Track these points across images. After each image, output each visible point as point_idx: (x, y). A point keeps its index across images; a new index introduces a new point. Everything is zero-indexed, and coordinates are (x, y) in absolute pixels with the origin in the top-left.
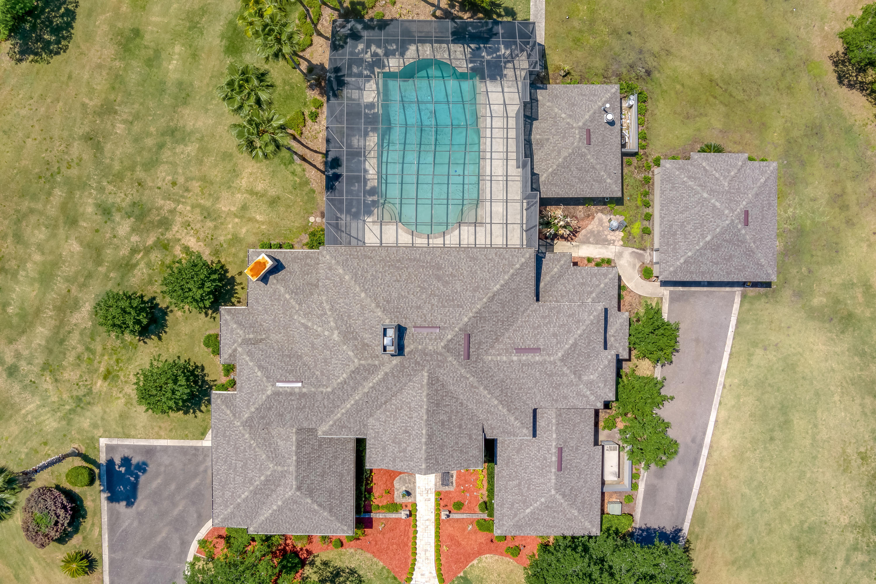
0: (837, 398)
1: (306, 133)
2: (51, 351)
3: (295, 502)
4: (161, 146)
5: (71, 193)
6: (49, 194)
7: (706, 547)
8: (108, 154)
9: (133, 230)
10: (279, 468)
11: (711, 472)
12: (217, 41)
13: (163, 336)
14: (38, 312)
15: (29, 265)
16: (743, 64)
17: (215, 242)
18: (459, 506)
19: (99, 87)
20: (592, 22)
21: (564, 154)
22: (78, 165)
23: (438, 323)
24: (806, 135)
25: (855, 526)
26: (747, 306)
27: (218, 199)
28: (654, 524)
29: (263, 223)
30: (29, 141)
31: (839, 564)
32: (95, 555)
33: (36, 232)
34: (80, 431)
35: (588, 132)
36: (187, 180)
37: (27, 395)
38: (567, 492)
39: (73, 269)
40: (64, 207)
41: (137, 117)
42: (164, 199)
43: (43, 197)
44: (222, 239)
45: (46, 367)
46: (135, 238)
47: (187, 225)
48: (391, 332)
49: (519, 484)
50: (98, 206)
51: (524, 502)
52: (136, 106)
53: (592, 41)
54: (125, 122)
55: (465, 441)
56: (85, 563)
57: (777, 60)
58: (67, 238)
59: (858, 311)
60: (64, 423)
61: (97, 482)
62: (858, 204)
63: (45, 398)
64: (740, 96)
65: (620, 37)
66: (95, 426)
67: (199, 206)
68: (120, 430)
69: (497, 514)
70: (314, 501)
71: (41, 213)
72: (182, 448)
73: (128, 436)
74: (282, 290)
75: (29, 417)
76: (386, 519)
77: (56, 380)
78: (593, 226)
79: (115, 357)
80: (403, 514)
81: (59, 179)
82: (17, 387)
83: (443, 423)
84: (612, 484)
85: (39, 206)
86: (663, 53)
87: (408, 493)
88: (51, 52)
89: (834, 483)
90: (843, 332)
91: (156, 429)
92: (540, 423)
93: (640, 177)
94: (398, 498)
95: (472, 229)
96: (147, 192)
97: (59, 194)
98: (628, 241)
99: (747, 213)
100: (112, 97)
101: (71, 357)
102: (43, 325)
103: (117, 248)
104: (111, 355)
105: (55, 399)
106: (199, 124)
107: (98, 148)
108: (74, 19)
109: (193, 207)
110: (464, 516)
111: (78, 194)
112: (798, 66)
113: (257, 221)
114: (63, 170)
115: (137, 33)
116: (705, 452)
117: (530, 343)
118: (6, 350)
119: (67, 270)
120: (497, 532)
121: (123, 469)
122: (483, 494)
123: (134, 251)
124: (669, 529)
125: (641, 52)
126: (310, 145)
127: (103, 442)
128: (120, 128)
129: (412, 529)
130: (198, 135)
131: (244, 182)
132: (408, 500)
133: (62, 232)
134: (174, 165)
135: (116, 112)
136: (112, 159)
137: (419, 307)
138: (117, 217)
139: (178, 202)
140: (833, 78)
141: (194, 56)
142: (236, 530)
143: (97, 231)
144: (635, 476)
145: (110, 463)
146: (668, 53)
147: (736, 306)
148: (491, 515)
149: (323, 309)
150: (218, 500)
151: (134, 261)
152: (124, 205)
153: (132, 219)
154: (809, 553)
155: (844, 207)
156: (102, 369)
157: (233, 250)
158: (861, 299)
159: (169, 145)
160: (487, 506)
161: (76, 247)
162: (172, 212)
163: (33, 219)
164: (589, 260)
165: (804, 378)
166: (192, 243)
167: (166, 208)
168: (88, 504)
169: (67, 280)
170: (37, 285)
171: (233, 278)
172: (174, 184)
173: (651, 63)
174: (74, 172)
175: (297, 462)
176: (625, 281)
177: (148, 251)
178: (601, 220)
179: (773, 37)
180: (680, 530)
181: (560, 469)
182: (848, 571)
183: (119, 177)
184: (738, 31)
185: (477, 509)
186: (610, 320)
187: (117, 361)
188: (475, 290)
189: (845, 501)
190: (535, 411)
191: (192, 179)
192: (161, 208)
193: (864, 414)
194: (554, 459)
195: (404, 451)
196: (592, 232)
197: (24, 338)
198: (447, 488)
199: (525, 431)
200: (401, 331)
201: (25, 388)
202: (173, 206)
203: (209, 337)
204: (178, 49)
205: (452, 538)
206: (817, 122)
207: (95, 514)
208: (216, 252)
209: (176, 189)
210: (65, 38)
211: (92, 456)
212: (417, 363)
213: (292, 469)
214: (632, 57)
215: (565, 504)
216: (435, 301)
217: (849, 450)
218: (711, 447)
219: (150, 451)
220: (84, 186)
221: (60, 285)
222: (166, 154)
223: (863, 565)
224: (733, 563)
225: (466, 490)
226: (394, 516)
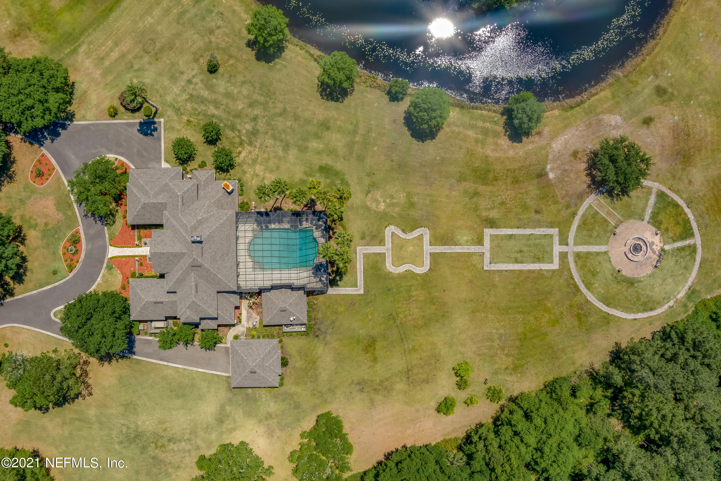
0: (189, 418)
1: (288, 200)
2: (198, 97)
3: (139, 202)
4: (282, 141)
5: (262, 104)
6: (262, 95)
7: (127, 366)
8: (278, 119)
9: (248, 131)
10: (152, 196)
11: (158, 366)
12: (324, 162)
13: (206, 144)
14: (214, 92)
15: (232, 88)
16: (323, 375)
17: (243, 164)
18: (141, 265)
19: (306, 114)
20: (336, 313)
21: (277, 302)
22: (274, 107)
23: (204, 255)
24: (295, 402)
25: (137, 427)
26: (225, 378)
27: (261, 165)
28: (137, 344)
29: (251, 183)
30: (284, 85)
31: (122, 421)
32: (116, 117)
33: (246, 90)
34: (166, 111)
35: (285, 311)
36: (268, 152)
37: (180, 88)
38: (146, 306)
39: (231, 106)
40: (256, 101)
41: (293, 130)
42: (260, 143)
43: (260, 93)
44: (245, 167)
45: (192, 96)
46: (244, 131)
47: (250, 152)
48: (198, 239)
49: (149, 288)
50: (257, 116)
51: (142, 290)
52: (298, 130)
53: (329, 313)
54: (291, 125)
55: (163, 266)
56: (113, 114)
57: (326, 389)
58: (244, 103)
59: (224, 426)
60: (169, 104)
61: (147, 118)
62: (268, 424)
63: (179, 95)
64: (309, 374)
65: (331, 324)
66: (168, 117)
67: (258, 157)
68: (167, 127)
69: (138, 279)
70: (140, 209)
71: (254, 92)
72: (161, 153)
73: (165, 130)
74: (220, 195)
75: (171, 89)
76: (135, 235)
77: (186, 100)
78: (254, 315)
79: (196, 124)
80: (137, 242)
81: (268, 99)
82: (183, 84)
83: (169, 258)
84: (151, 325)
85: (257, 91)
86: (325, 342)
87: (146, 244)
88: (322, 92)
89: (154, 418)
90: (216, 419)
91: (168, 142)
92: (172, 295)
93: (275, 333)
94: (144, 240)
95: (251, 267)
96: (263, 136)
97: (262, 99)
98: (249, 329)
99: (255, 372)
100: (302, 120)
101: (196, 106)
102: (208, 94)
103: (240, 124)
104: (197, 123)
105: (179, 100)
106: (291, 156)
107: (281, 115)
108: (335, 101)
109: (257, 155)
110: (137, 267)
111: (262, 107)
112: (324, 398)
113: (252, 181)
114: (272, 100)
115: (328, 128)
116: (165, 363)
117: (199, 289)
118: (198, 79)
119: (231, 103)
120: (130, 280)
121: (152, 128)
122: (146, 274)
123: (239, 131)
124: (135, 349)
125: (325, 333)
126: (283, 201)
127: (162, 120)
128: (289, 123)
129: (131, 246)
130: (286, 156)
131: (267, 175)
132: (143, 245)
133: (246, 101)
134: (274, 147)
135: (295, 121)
136: (276, 121)
137: (210, 248)
138: (252, 124)
139: (259, 148)
140: (320, 412)
141: (319, 153)
142: (128, 177)
143: (247, 116)
144: (154, 334)
145: (155, 123)
146: (326, 344)
147: (224, 374)
148: (138, 277)
149: (210, 212)
150: (139, 171)
151: (235, 131)
152: (258, 126)
153: (252, 130)
154: (126, 409)
155: (266, 419)
156: (191, 119)
157: (240, 172)
158: (230, 427)
159: (282, 144)
160: (141, 276)
161: (240, 107)
162: (255, 146)
163: (251, 89)
164: (241, 314)
165: (196, 404)
166: (243, 155)
167: (257, 144)
168: (137, 114)
169: (227, 104)
170: (224, 91)
171: (229, 172)
172: (266, 147)
173: (321, 337)
174: (271, 105)
175: (154, 203)
176: (233, 329)
177: (239, 137)
178: (256, 318)
179: (335, 388)
180: (135, 355)
181: (155, 303)
182: (119, 425)
183: (269, 124)
184: (336, 373)
185: (140, 272)
186: (214, 321)
187: (195, 125)
188: (218, 269)
189: (147, 423)
190: (175, 292)
191: (269, 155)
192: (257, 142)
193: (183, 429)
194: (158, 300)
195: (158, 244)
196: (252, 315)
197: (203, 86)
198: (148, 259)
199: (168, 288)
200: (201, 242)
201: (183, 87)
202: (258, 147)
203: (205, 163)
204: (321, 146)
205: (128, 262)
206: (301, 407)
207: (133, 117)
208: (239, 165)
209: (264, 148)
210: (327, 98)
211: (157, 115)
212: (189, 248)
213: (152, 201)
214: (323, 329)
215: (141, 305)
216: (213, 254)
217: (168, 424)
218: (168, 366)
219: (159, 139)
220: (265, 109)
221: (225, 101)
222: (278, 143)
223: (121, 431)
224: (121, 377)
225: (147, 267)
226: (136, 238)
